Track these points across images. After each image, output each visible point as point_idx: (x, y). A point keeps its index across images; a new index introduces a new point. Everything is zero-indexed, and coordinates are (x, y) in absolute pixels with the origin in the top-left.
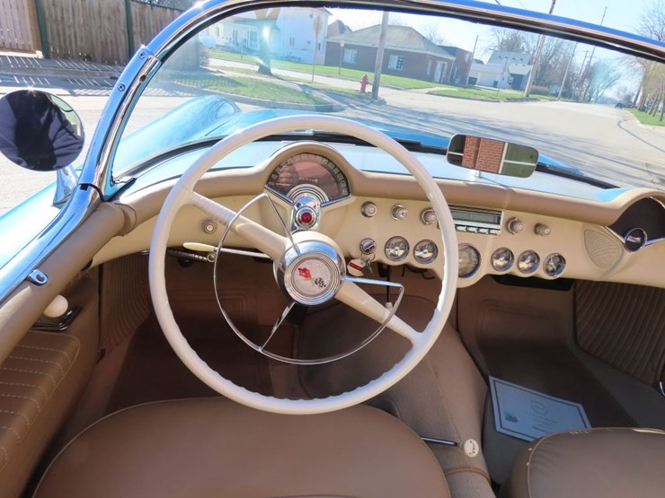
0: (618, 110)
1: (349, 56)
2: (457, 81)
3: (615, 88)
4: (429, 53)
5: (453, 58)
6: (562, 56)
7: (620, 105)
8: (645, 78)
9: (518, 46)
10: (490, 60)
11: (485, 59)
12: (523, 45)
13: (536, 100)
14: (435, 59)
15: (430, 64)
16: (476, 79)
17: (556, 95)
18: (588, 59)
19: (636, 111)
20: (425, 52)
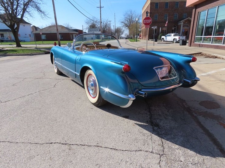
0: (126, 40)
1: (43, 37)
2: (81, 39)
3: (124, 34)
4: (70, 32)
5: (78, 33)
6: (108, 28)
7: (126, 38)
8: (130, 31)
9: (95, 26)
10: (88, 32)
11: (87, 32)
12: (96, 26)
13: (105, 41)
14: (72, 34)
15: (71, 36)
16: (86, 38)
17: (110, 39)
18: (114, 28)
19: (130, 39)
20: (69, 32)
